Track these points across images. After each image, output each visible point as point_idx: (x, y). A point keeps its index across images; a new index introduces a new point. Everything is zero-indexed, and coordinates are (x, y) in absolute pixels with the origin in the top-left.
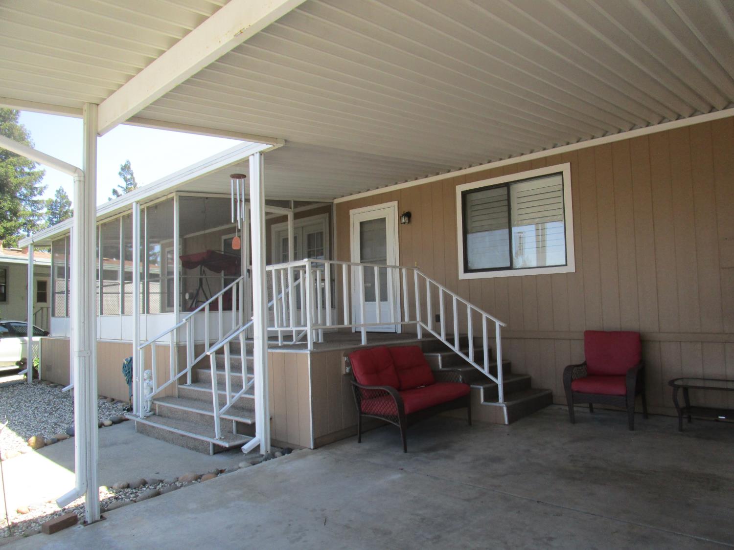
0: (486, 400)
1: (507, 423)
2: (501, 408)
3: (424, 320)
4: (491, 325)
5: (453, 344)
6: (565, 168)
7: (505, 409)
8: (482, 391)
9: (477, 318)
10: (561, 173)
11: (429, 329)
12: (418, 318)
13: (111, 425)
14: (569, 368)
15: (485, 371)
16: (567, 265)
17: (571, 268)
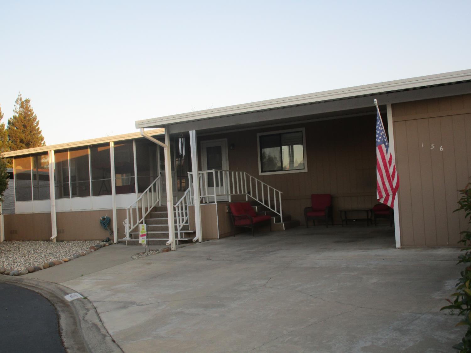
0: (276, 222)
1: (284, 229)
2: (282, 224)
3: (249, 193)
4: (277, 193)
5: (262, 202)
6: (303, 129)
7: (283, 224)
8: (274, 218)
9: (271, 191)
10: (301, 131)
11: (251, 196)
12: (246, 192)
13: (108, 245)
14: (306, 208)
15: (275, 211)
16: (304, 169)
17: (306, 170)
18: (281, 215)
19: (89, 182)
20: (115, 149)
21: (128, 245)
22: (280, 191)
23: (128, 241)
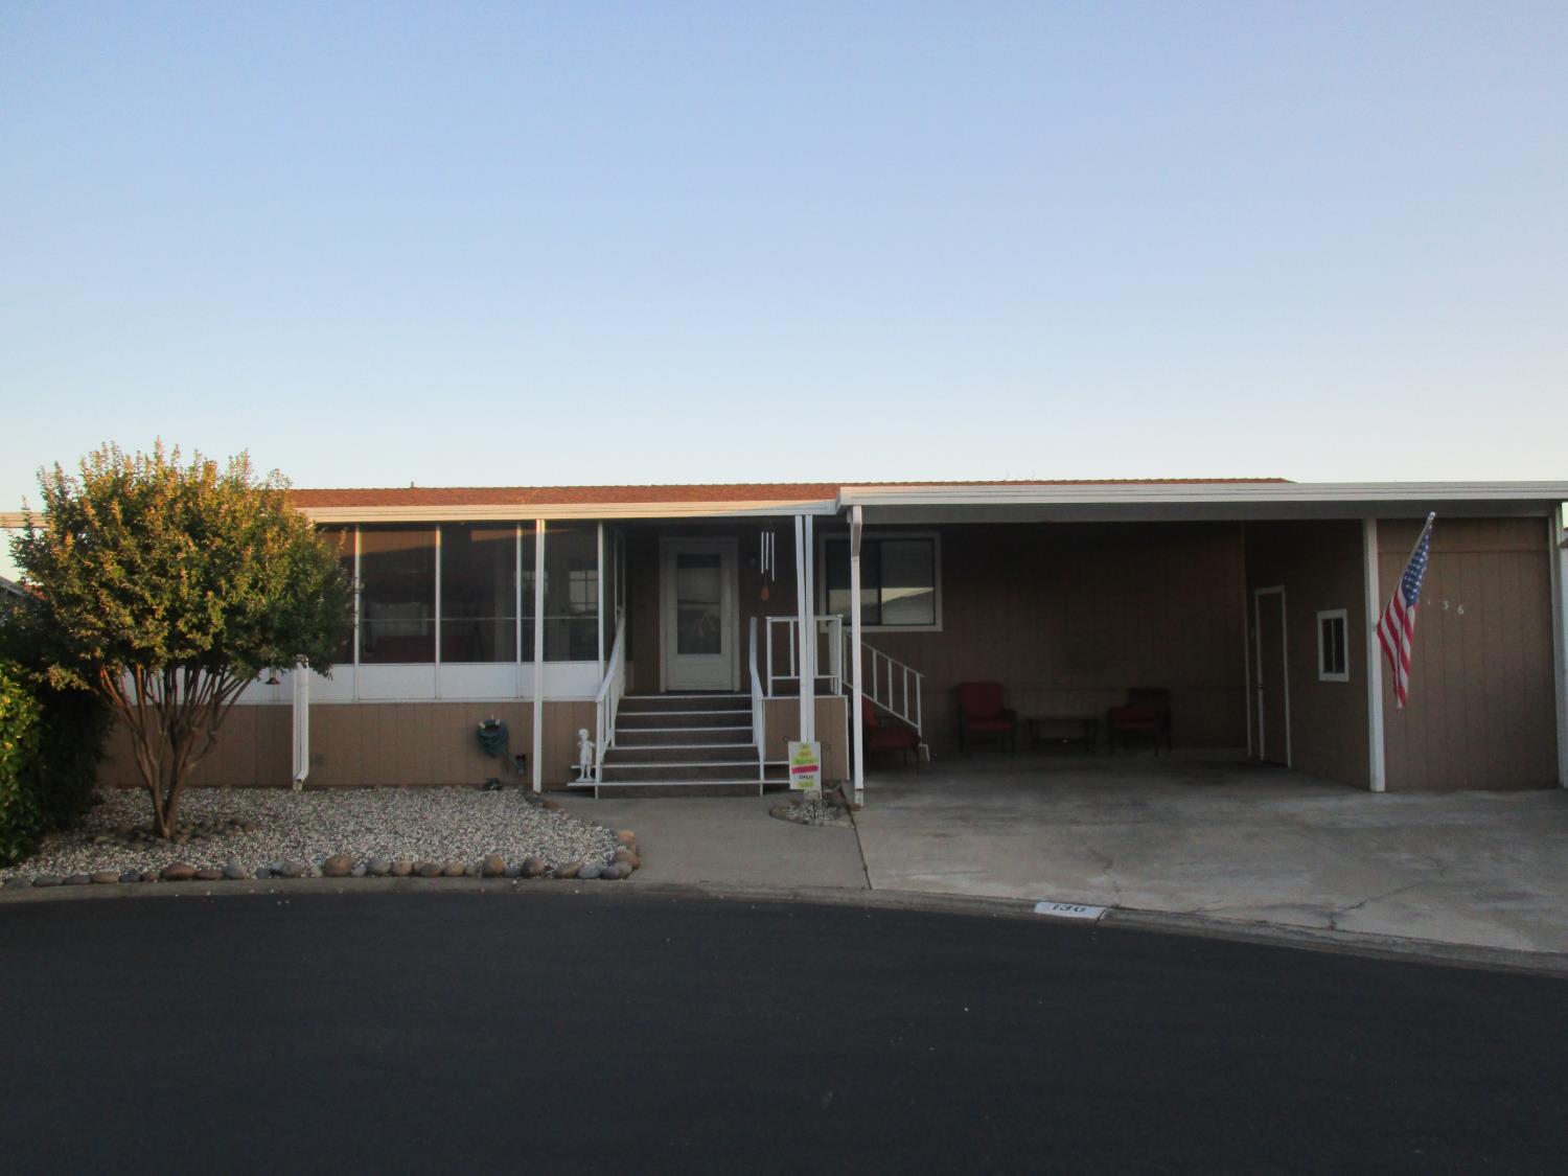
1: (928, 760)
2: (925, 748)
4: (912, 677)
6: (937, 536)
7: (927, 749)
10: (931, 540)
15: (906, 718)
16: (934, 624)
17: (939, 628)
18: (919, 726)
19: (515, 622)
20: (548, 537)
21: (600, 797)
22: (920, 671)
23: (600, 788)
